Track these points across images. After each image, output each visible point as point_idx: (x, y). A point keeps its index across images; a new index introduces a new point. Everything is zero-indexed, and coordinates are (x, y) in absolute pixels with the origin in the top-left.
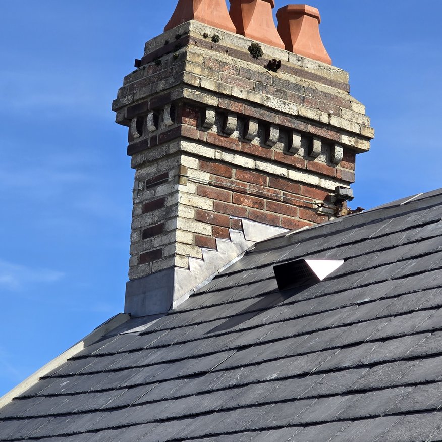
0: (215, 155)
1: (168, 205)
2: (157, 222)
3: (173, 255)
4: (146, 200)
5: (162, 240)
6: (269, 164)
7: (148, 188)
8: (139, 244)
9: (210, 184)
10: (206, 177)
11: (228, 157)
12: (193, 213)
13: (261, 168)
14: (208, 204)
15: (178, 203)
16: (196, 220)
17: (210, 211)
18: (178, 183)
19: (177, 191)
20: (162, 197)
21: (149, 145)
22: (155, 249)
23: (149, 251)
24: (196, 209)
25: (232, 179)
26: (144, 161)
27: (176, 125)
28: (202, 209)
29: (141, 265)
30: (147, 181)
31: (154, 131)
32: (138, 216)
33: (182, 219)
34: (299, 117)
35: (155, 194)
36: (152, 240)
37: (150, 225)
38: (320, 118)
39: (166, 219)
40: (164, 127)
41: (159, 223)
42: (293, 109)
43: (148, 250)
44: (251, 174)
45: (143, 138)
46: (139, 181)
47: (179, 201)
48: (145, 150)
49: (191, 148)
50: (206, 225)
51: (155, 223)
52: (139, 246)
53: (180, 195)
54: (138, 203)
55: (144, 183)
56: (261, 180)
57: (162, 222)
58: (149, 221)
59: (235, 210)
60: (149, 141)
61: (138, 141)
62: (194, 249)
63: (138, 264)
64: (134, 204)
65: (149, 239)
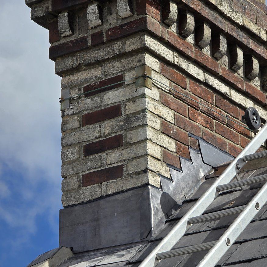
0: (174, 59)
1: (127, 113)
2: (109, 134)
3: (145, 171)
4: (87, 110)
5: (120, 155)
6: (216, 79)
7: (87, 96)
8: (79, 163)
9: (170, 92)
10: (166, 83)
11: (184, 64)
12: (159, 123)
13: (210, 83)
14: (170, 115)
15: (146, 109)
16: (162, 132)
17: (172, 124)
18: (144, 85)
19: (143, 95)
20: (116, 104)
21: (89, 44)
22: (109, 167)
23: (98, 169)
24: (161, 119)
25: (187, 91)
26: (80, 64)
27: (136, 17)
28: (166, 120)
29: (84, 188)
30: (84, 88)
31: (97, 27)
32: (73, 130)
33: (151, 129)
34: (244, 29)
35: (101, 102)
36: (101, 156)
37: (96, 138)
38: (260, 34)
39: (125, 130)
40: (115, 21)
41: (113, 135)
42: (240, 19)
43: (95, 168)
44: (201, 87)
45: (77, 36)
46: (70, 89)
47: (146, 106)
48: (81, 50)
49: (154, 46)
50: (171, 140)
51: (105, 136)
52: (78, 165)
53: (147, 100)
54: (72, 115)
55: (80, 90)
56: (209, 96)
57: (118, 133)
58: (96, 134)
59: (192, 126)
60: (89, 40)
61: (68, 40)
62: (163, 166)
63: (79, 187)
64: (63, 116)
65: (97, 155)
